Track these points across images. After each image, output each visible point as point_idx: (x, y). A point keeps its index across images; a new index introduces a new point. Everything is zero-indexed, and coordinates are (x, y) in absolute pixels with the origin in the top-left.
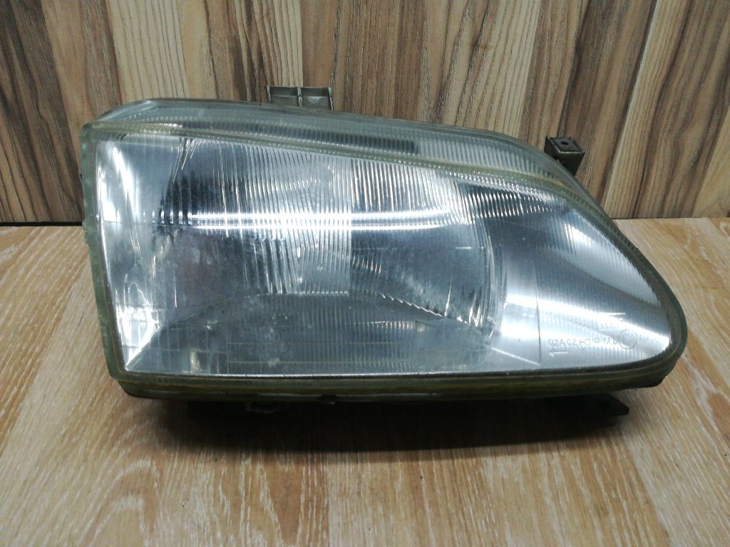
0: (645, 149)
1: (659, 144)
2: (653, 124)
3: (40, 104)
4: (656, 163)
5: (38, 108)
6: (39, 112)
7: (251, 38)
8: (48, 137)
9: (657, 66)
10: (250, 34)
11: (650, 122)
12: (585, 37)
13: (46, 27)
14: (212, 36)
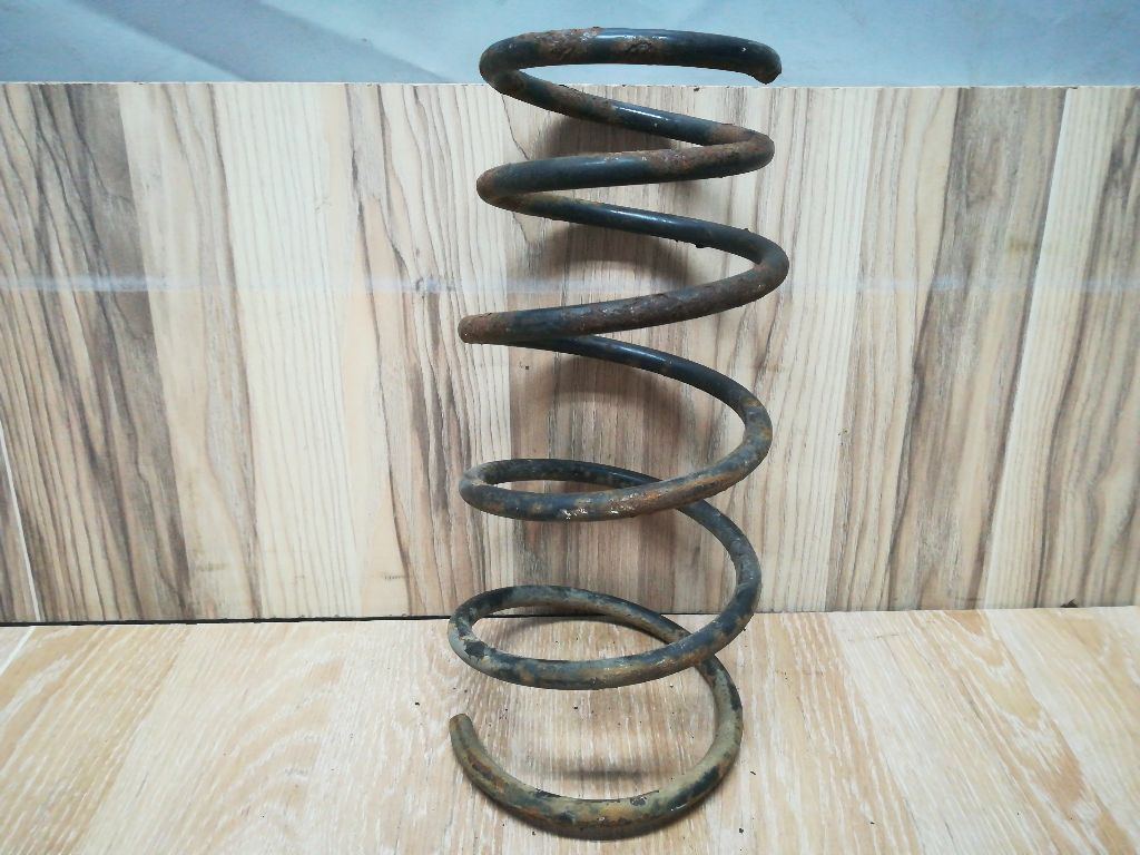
0: (1040, 506)
1: (1062, 499)
2: (1049, 469)
3: (140, 459)
4: (1061, 528)
5: (136, 463)
6: (138, 469)
7: (437, 367)
8: (147, 502)
9: (1045, 389)
10: (436, 360)
11: (1044, 469)
12: (927, 352)
13: (157, 360)
14: (383, 365)
